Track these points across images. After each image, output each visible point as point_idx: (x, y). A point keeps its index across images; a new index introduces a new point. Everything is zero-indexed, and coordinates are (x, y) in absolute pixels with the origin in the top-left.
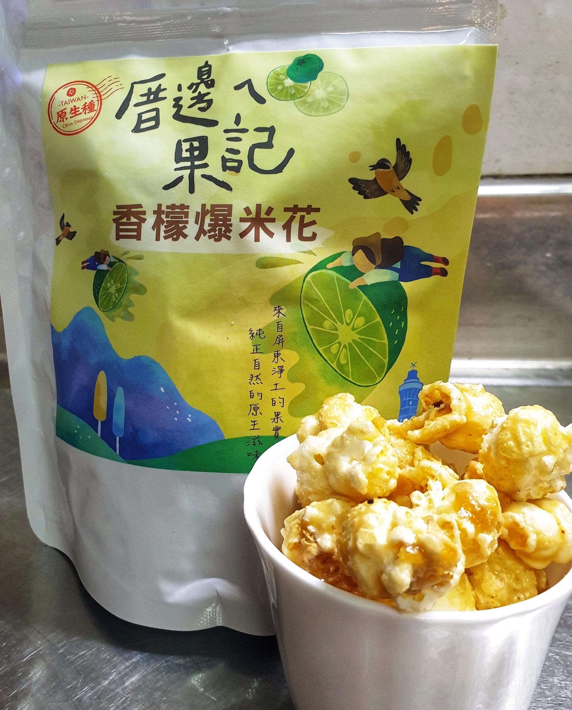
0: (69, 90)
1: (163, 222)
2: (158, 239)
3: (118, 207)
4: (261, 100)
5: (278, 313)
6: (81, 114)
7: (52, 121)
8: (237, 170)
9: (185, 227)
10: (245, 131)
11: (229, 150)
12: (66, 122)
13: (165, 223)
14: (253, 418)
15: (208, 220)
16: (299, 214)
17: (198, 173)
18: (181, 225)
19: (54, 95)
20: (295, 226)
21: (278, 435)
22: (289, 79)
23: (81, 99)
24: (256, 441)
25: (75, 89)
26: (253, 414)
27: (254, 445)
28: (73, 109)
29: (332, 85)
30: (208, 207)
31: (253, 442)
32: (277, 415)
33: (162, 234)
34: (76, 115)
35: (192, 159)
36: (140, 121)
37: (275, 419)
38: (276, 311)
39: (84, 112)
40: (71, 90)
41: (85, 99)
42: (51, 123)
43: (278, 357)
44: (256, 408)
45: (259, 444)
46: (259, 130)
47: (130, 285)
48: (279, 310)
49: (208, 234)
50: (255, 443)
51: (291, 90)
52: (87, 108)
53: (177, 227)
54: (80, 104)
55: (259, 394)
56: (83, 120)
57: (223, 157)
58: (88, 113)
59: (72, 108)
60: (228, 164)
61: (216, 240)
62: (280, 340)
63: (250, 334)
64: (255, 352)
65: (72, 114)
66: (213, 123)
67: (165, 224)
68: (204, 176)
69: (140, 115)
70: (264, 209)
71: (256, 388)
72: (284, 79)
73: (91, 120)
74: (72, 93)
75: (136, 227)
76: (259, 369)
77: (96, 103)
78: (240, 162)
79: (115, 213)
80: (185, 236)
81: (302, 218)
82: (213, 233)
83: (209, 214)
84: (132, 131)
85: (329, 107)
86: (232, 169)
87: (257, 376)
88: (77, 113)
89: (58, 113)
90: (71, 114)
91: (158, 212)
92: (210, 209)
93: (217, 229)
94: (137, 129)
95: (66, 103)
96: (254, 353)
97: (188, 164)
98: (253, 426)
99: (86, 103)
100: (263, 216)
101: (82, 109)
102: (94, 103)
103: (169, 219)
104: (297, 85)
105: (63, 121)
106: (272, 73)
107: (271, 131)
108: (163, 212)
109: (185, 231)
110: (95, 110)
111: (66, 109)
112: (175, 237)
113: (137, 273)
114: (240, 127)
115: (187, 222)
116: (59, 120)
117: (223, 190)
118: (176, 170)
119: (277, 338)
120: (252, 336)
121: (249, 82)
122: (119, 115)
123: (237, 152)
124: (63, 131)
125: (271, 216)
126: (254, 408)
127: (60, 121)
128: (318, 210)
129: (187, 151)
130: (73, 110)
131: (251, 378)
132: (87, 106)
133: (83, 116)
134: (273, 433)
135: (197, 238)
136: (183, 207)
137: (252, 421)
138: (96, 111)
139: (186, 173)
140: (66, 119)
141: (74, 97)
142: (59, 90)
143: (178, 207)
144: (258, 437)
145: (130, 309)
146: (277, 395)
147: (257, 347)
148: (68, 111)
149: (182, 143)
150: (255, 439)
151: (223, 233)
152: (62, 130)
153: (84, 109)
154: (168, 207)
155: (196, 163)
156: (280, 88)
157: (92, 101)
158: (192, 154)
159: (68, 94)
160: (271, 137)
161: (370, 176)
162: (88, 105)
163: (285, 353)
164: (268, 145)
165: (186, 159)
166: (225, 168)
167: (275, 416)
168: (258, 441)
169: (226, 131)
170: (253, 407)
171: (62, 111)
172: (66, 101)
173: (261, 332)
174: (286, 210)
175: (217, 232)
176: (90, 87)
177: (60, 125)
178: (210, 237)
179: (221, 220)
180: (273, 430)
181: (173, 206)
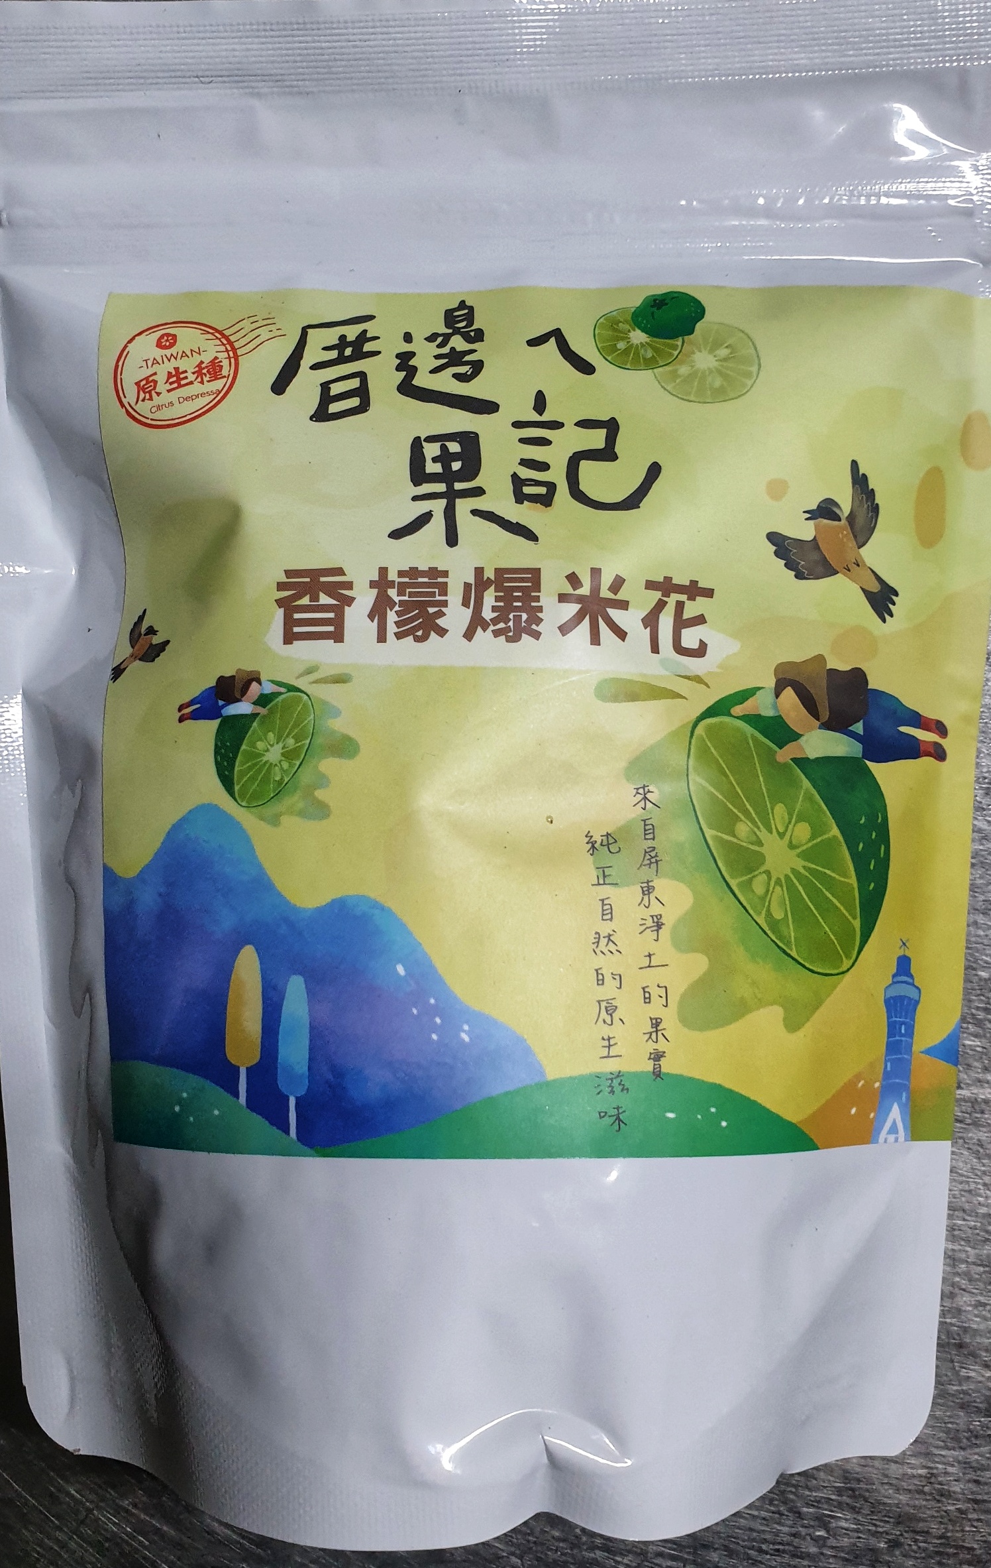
0: (162, 337)
1: (392, 604)
2: (382, 638)
3: (288, 573)
4: (586, 368)
5: (643, 802)
6: (191, 383)
7: (125, 401)
8: (546, 500)
9: (441, 614)
10: (556, 425)
11: (526, 463)
12: (157, 400)
13: (397, 606)
14: (606, 1031)
15: (490, 598)
16: (674, 598)
17: (463, 507)
18: (431, 610)
19: (126, 347)
20: (666, 622)
21: (660, 1071)
22: (638, 332)
23: (190, 355)
24: (616, 1082)
25: (174, 337)
26: (604, 1022)
27: (612, 1092)
28: (174, 373)
29: (726, 345)
30: (489, 574)
31: (610, 1086)
32: (656, 1023)
33: (391, 628)
34: (180, 386)
35: (447, 477)
36: (326, 397)
37: (651, 1033)
38: (640, 797)
39: (199, 379)
40: (166, 338)
41: (200, 354)
42: (123, 405)
43: (649, 893)
44: (611, 1010)
45: (622, 1090)
46: (584, 424)
47: (319, 740)
48: (645, 794)
49: (492, 628)
50: (613, 1087)
51: (646, 351)
52: (205, 371)
53: (423, 613)
54: (188, 365)
55: (615, 977)
56: (197, 396)
57: (515, 476)
58: (208, 381)
59: (169, 373)
60: (527, 490)
61: (509, 640)
62: (652, 858)
63: (587, 843)
64: (601, 881)
65: (171, 383)
66: (487, 407)
67: (397, 608)
68: (475, 512)
69: (325, 387)
70: (606, 580)
71: (609, 964)
72: (629, 331)
73: (215, 395)
74: (168, 344)
75: (331, 615)
76: (611, 919)
77: (225, 363)
78: (551, 487)
79: (281, 586)
80: (442, 632)
81: (680, 606)
82: (502, 625)
83: (493, 588)
84: (311, 419)
85: (722, 387)
86: (534, 498)
87: (610, 935)
88: (183, 382)
89: (137, 384)
90: (168, 384)
91: (381, 583)
92: (493, 578)
93: (511, 616)
94: (321, 415)
95: (155, 362)
96: (599, 884)
97: (441, 487)
98: (607, 1049)
99: (202, 362)
100: (605, 593)
101: (193, 373)
102: (221, 362)
103: (406, 598)
104: (654, 342)
105: (151, 399)
106: (601, 320)
107: (612, 427)
108: (391, 584)
109: (440, 622)
110: (225, 377)
111: (155, 374)
112: (420, 633)
113: (337, 713)
114: (545, 417)
115: (445, 604)
116: (141, 398)
117: (521, 540)
118: (415, 498)
119: (646, 852)
120: (593, 847)
121: (557, 334)
122: (279, 387)
123: (544, 467)
124: (151, 419)
125: (621, 596)
126: (606, 1008)
127: (143, 400)
128: (709, 593)
129: (435, 460)
130: (174, 376)
131: (597, 940)
132: (204, 368)
133: (196, 388)
134: (649, 1066)
135: (469, 635)
136: (434, 572)
137: (603, 1039)
138: (225, 379)
139: (438, 506)
140: (158, 394)
141: (173, 350)
142: (136, 338)
143: (423, 574)
144: (619, 1074)
145: (319, 794)
146: (652, 978)
147: (604, 871)
148: (161, 378)
149: (424, 444)
150: (612, 1079)
151: (523, 624)
152: (148, 418)
153: (199, 372)
154: (401, 574)
155: (458, 486)
156: (621, 345)
157: (216, 358)
158: (447, 466)
159: (159, 345)
160: (611, 439)
161: (805, 531)
162: (207, 367)
163: (663, 886)
164: (607, 454)
165: (434, 478)
166: (520, 498)
167: (652, 1028)
168: (620, 1084)
169: (518, 425)
170: (604, 1004)
171: (147, 378)
172: (154, 359)
173: (611, 841)
174: (650, 585)
175: (511, 624)
176: (209, 333)
177: (144, 408)
178: (497, 634)
179: (518, 599)
180: (650, 1059)
181: (413, 572)
